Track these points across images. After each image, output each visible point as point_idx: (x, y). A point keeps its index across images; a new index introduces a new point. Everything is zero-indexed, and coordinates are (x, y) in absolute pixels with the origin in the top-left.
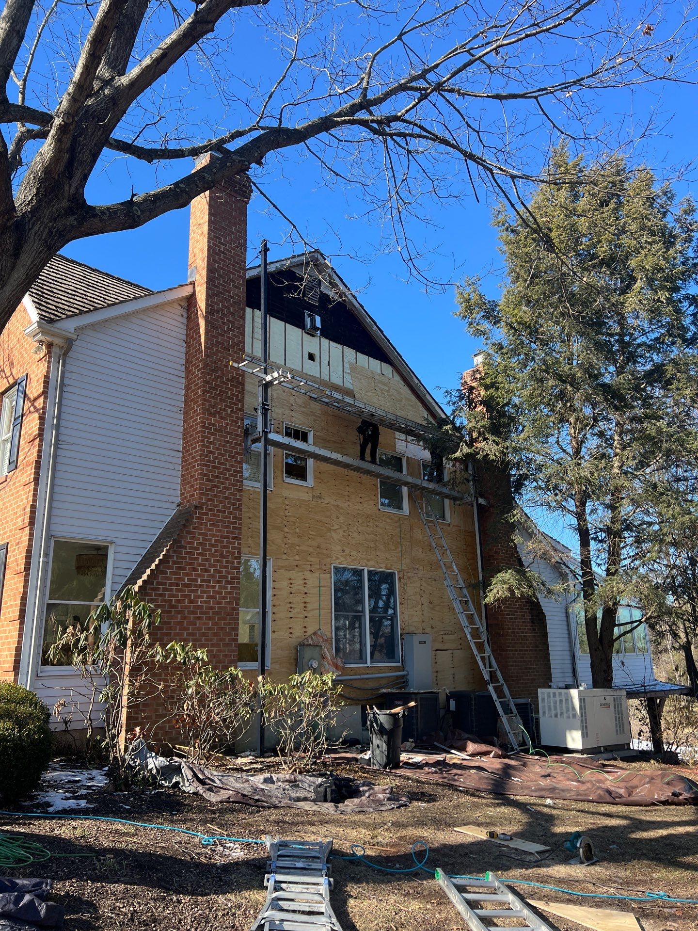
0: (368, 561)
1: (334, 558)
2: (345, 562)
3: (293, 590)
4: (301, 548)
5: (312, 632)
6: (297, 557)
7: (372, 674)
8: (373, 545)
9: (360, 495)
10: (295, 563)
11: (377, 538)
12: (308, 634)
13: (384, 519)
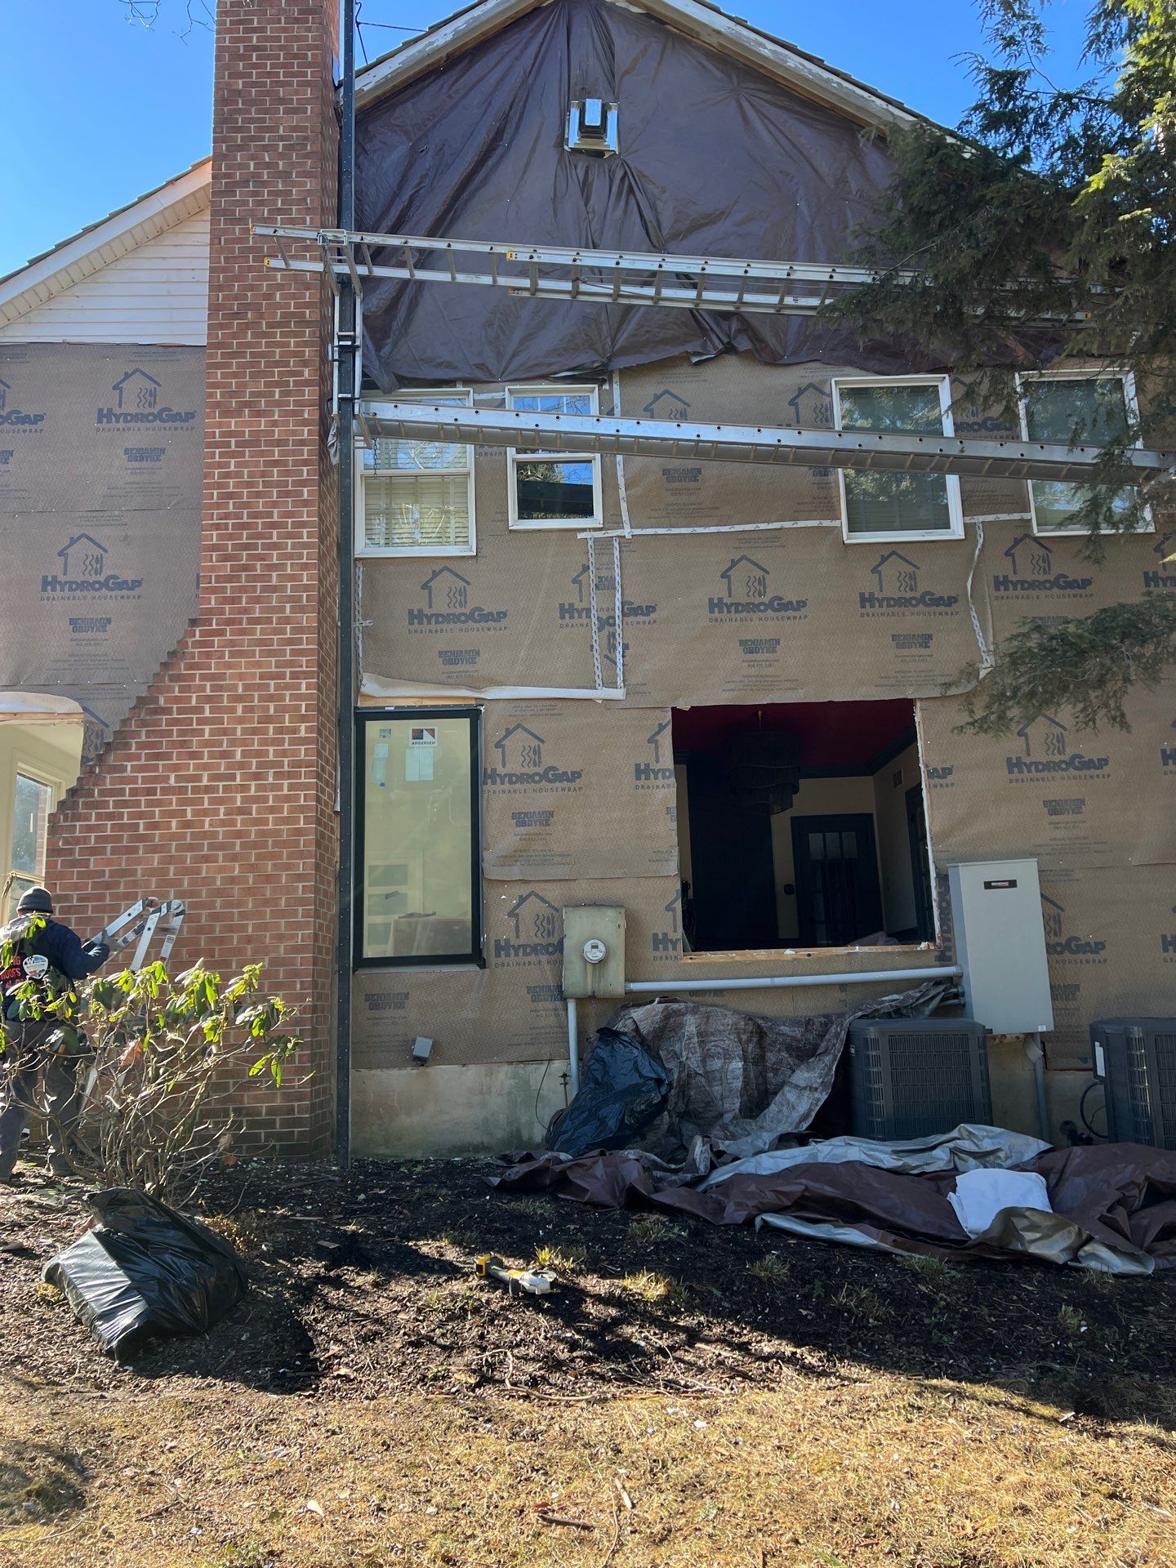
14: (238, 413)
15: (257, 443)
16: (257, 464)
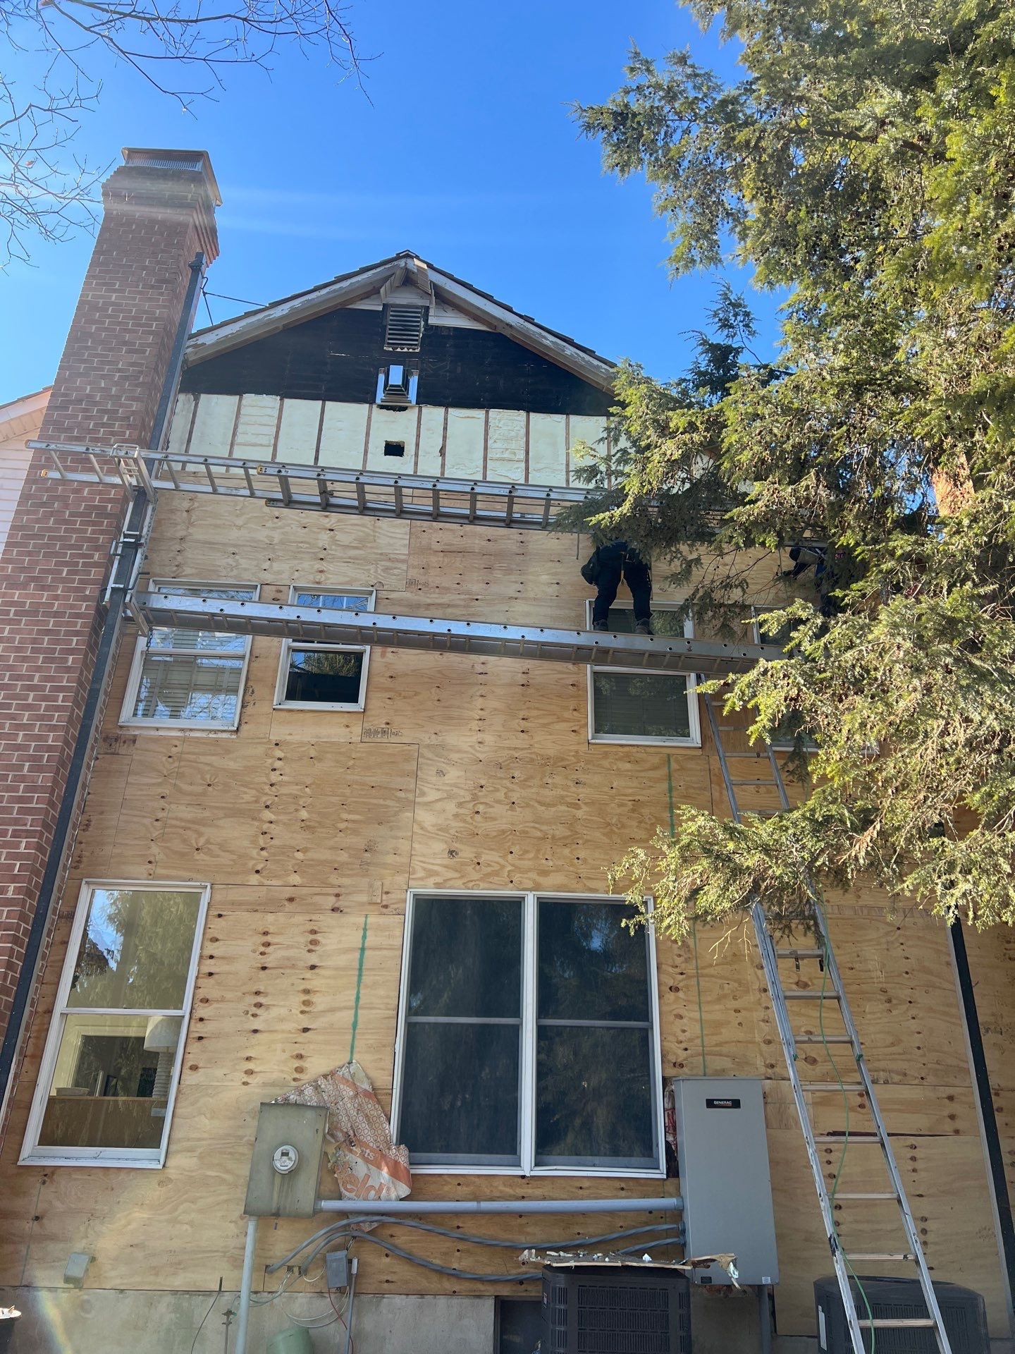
0: (544, 873)
1: (420, 874)
2: (460, 882)
3: (269, 961)
4: (310, 855)
5: (325, 1069)
6: (296, 879)
7: (544, 1199)
8: (561, 831)
9: (522, 714)
10: (289, 892)
11: (579, 814)
12: (305, 1077)
13: (606, 763)
14: (24, 586)
15: (36, 613)
16: (30, 632)
